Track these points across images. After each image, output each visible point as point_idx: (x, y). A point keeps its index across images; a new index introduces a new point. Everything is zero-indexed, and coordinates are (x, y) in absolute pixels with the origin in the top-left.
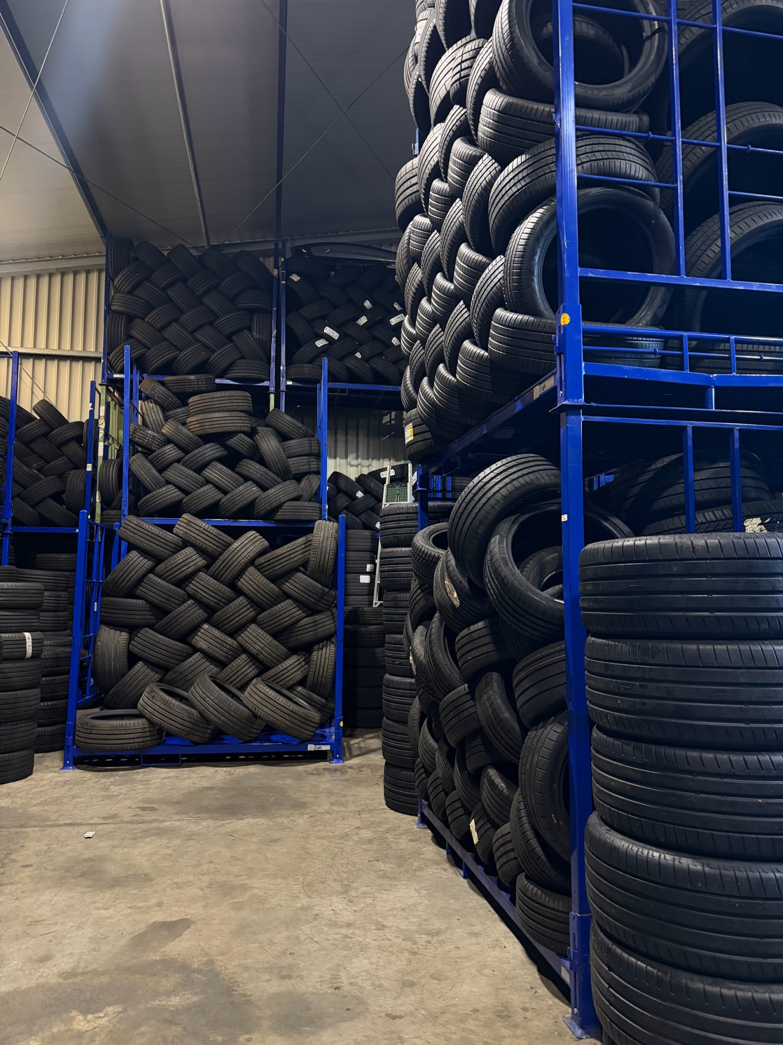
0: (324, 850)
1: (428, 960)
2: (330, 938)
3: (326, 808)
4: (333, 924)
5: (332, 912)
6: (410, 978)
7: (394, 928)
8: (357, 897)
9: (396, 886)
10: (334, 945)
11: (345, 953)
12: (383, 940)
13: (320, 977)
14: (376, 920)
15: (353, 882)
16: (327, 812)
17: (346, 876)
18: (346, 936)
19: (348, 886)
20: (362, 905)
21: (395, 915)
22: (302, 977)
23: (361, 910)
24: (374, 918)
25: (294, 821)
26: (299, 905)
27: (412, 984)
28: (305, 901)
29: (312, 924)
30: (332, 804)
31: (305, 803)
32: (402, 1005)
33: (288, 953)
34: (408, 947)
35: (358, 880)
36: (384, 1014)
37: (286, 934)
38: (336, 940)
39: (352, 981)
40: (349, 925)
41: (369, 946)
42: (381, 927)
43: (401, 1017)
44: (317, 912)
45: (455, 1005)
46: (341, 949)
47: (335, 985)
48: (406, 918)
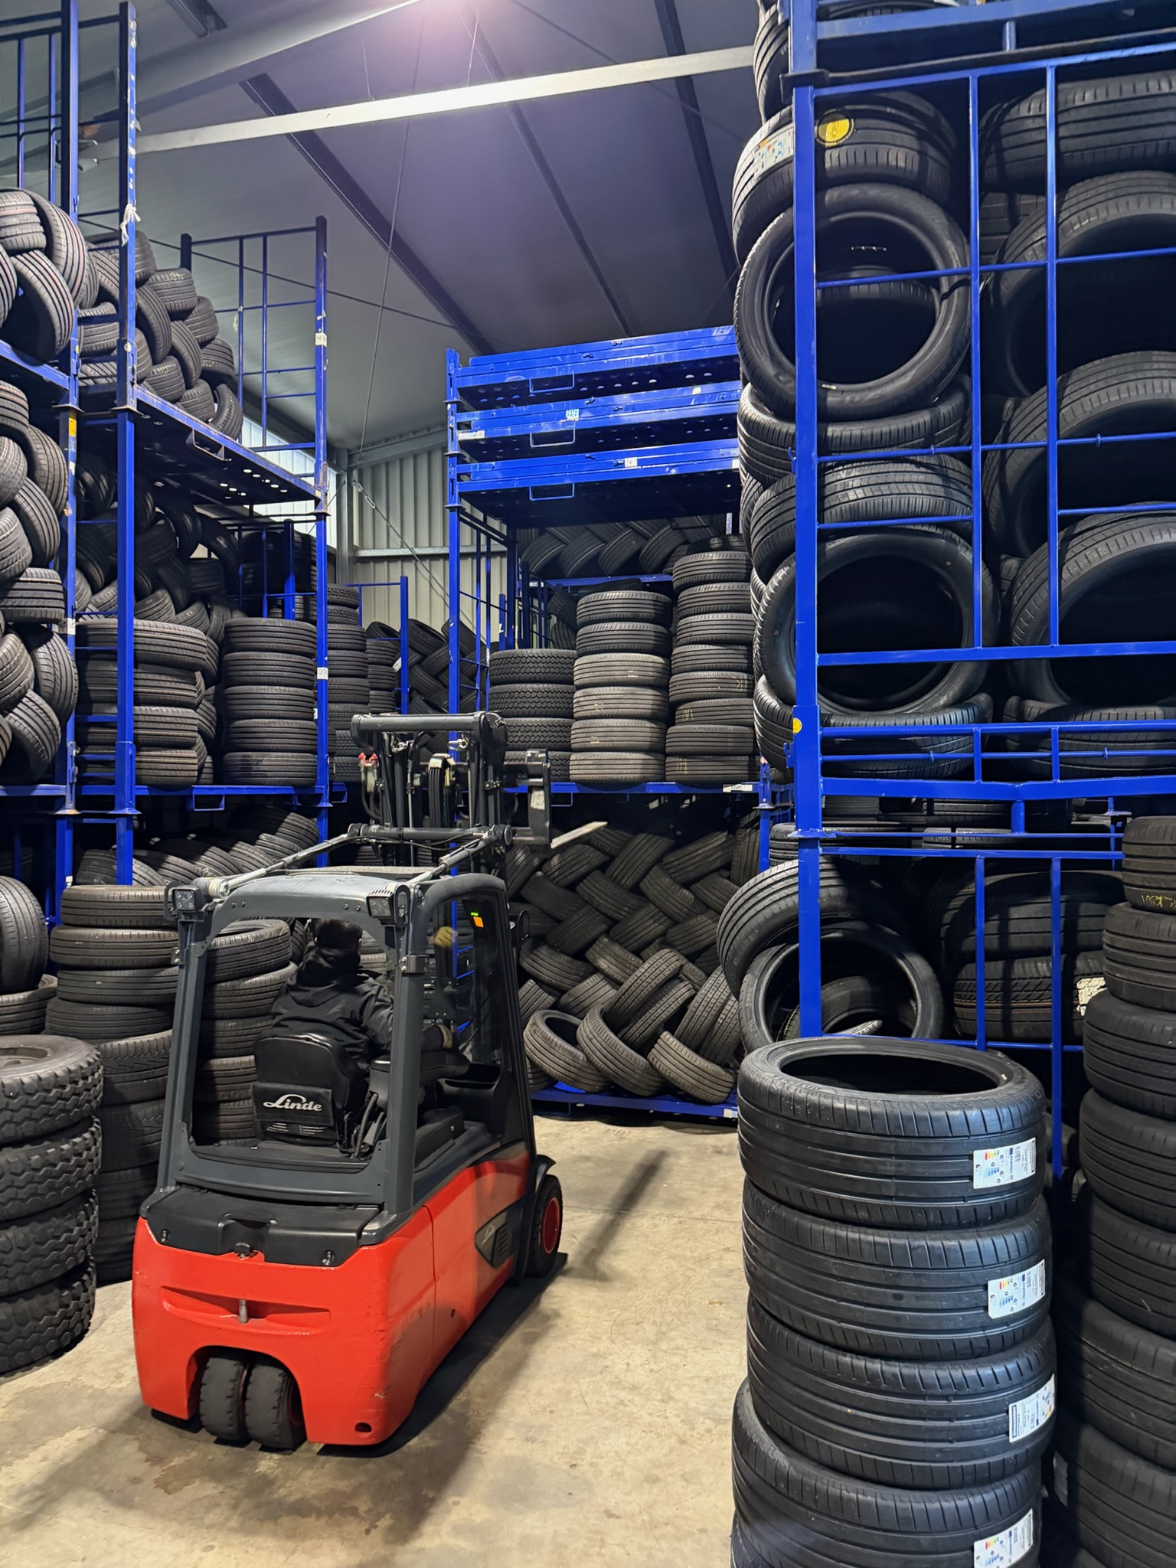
0: (666, 1277)
1: (693, 1454)
2: (603, 1400)
3: (706, 1210)
4: (617, 1383)
5: (625, 1366)
6: (657, 1472)
7: (681, 1404)
8: (665, 1352)
9: (721, 1344)
10: (602, 1411)
11: (607, 1423)
12: (659, 1416)
13: (565, 1448)
14: (668, 1389)
15: (672, 1330)
16: (704, 1219)
17: (669, 1318)
18: (622, 1403)
19: (664, 1333)
20: (664, 1364)
21: (694, 1386)
22: (545, 1443)
23: (658, 1371)
24: (667, 1385)
25: (656, 1226)
26: (594, 1350)
27: (655, 1480)
28: (604, 1345)
29: (593, 1379)
30: (718, 1206)
31: (685, 1199)
32: (629, 1503)
33: (549, 1409)
34: (681, 1432)
35: (681, 1328)
36: (603, 1509)
37: (560, 1385)
38: (607, 1404)
39: (594, 1460)
40: (634, 1388)
41: (640, 1421)
42: (668, 1398)
43: (618, 1517)
44: (608, 1363)
45: (686, 1518)
46: (607, 1418)
47: (574, 1462)
48: (704, 1393)
